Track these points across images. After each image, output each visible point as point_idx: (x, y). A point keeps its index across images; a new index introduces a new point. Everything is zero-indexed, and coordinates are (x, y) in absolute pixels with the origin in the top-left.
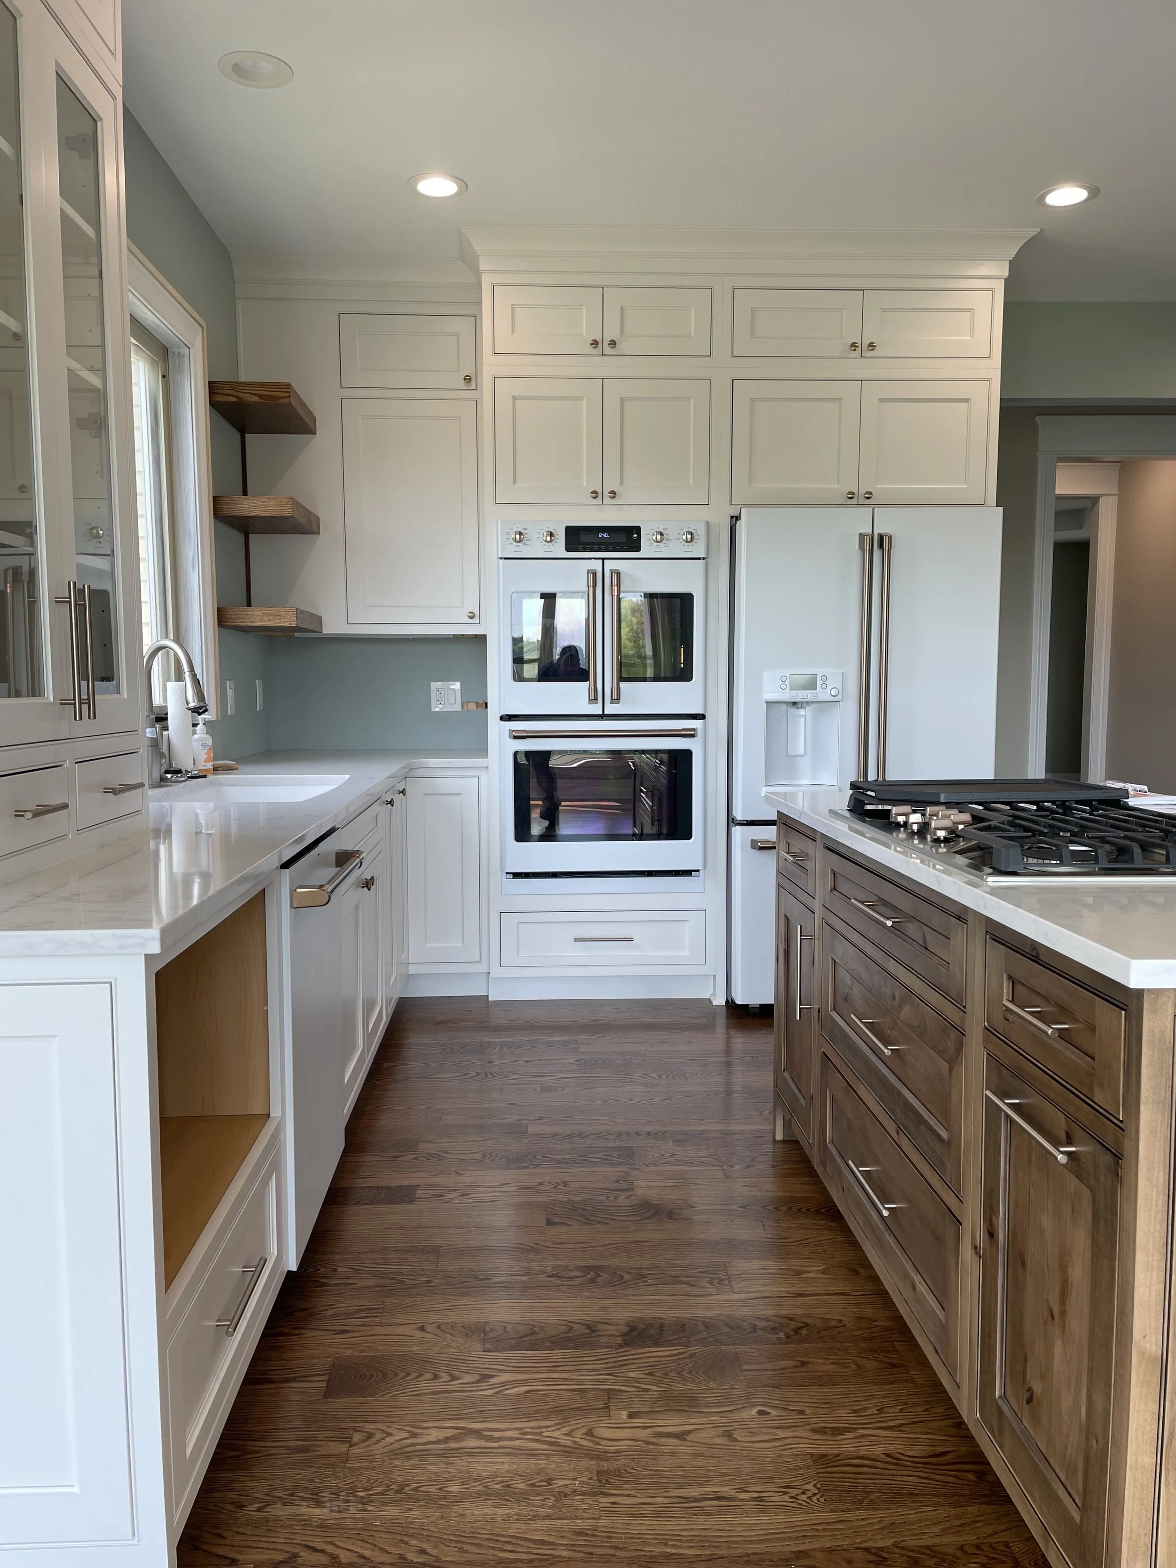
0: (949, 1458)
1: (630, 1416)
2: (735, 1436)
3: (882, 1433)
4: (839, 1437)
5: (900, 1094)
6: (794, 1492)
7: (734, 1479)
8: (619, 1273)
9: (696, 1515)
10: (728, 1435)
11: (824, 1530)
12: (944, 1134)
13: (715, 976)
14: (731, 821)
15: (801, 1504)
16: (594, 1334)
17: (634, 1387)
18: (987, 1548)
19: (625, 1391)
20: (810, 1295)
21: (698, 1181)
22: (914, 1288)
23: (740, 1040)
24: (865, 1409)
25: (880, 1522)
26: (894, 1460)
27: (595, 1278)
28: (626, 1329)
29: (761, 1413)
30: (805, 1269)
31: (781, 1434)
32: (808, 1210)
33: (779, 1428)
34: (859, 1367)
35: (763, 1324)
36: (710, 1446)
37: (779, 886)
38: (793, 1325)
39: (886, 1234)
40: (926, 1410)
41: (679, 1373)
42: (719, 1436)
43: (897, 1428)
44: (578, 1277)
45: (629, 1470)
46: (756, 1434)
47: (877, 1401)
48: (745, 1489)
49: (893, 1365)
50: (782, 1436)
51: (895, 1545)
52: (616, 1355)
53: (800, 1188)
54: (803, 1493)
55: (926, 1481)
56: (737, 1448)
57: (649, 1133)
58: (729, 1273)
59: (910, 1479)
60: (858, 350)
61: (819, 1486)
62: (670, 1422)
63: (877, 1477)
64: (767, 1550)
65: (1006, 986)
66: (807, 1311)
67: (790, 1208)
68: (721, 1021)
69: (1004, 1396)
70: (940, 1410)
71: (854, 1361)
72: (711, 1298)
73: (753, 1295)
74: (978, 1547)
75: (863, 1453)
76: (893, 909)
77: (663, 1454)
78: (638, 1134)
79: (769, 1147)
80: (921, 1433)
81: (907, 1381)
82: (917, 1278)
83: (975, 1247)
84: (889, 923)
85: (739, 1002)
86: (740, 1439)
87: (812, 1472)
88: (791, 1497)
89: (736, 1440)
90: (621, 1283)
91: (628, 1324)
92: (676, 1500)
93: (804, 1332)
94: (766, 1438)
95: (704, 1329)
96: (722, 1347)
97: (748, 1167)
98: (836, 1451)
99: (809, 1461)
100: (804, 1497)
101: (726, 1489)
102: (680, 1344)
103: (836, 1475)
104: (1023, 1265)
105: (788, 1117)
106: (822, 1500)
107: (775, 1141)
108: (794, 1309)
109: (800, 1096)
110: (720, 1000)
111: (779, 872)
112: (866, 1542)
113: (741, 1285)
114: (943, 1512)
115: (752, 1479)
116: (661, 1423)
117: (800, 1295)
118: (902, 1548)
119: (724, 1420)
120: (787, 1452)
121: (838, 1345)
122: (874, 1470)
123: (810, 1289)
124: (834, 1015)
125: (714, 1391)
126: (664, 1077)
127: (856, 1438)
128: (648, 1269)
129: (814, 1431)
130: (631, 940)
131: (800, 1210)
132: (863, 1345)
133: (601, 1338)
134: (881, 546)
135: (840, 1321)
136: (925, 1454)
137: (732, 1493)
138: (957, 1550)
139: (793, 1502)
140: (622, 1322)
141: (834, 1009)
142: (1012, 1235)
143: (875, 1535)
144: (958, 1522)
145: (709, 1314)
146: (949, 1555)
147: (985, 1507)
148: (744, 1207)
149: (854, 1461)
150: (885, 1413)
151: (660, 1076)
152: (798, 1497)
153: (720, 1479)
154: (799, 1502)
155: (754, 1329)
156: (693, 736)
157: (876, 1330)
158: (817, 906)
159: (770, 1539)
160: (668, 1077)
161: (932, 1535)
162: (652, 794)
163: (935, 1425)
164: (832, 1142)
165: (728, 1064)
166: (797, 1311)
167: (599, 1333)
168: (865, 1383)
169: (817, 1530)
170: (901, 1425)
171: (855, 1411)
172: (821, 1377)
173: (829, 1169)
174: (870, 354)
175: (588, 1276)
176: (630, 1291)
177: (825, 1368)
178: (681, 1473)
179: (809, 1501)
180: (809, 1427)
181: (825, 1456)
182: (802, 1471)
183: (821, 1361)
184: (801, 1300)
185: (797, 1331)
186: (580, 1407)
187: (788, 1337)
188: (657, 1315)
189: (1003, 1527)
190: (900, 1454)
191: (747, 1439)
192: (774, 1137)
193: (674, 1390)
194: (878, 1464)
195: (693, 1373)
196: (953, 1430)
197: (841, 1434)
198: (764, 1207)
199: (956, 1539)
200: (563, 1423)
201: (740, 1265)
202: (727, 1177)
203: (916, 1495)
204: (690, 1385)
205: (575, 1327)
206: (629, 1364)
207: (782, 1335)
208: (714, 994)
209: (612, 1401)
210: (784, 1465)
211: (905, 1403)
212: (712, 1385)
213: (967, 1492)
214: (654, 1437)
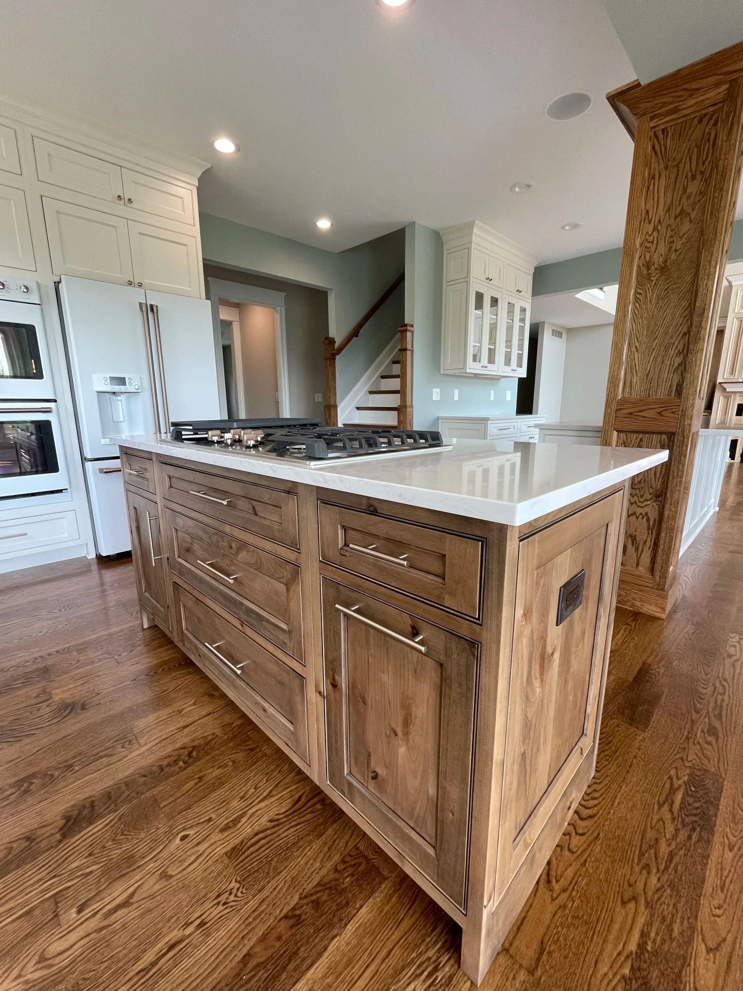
0: (303, 800)
1: (79, 912)
2: (170, 873)
3: (262, 805)
4: (239, 826)
5: (242, 604)
6: (223, 898)
7: (178, 918)
8: (49, 773)
9: (156, 982)
10: (165, 876)
11: (254, 919)
12: (284, 627)
13: (87, 544)
14: (84, 459)
15: (232, 906)
16: (33, 844)
17: (78, 877)
18: (348, 859)
19: (70, 887)
20: (190, 724)
21: (100, 673)
22: (264, 710)
23: (109, 575)
24: (247, 792)
25: (285, 884)
26: (275, 822)
27: (29, 787)
28: (61, 823)
29: (183, 838)
30: (183, 707)
31: (201, 848)
32: (175, 666)
33: (198, 844)
34: (234, 762)
35: (165, 762)
36: (152, 897)
37: (127, 490)
38: (186, 752)
39: (238, 681)
40: (279, 772)
41: (114, 840)
42: (157, 882)
43: (269, 795)
44: (11, 794)
45: (87, 976)
46: (184, 860)
47: (251, 781)
48: (190, 921)
49: (252, 750)
50: (202, 850)
51: (301, 898)
52: (57, 853)
53: (165, 655)
54: (230, 894)
55: (298, 827)
56: (173, 884)
57: (57, 652)
58: (135, 733)
59: (289, 831)
60: (123, 200)
61: (238, 879)
62: (116, 894)
63: (271, 843)
64: (221, 975)
65: (340, 532)
66: (192, 737)
67: (163, 670)
68: (95, 567)
69: (350, 773)
70: (286, 767)
71: (230, 759)
72: (125, 759)
73: (154, 743)
74: (344, 862)
75: (257, 828)
76: (224, 494)
77: (114, 932)
78: (49, 655)
79: (140, 635)
80: (283, 790)
81: (262, 757)
82: (266, 705)
83: (320, 692)
84: (225, 503)
85: (104, 554)
86: (174, 874)
87: (231, 870)
88: (224, 904)
89: (171, 877)
90: (54, 781)
91: (64, 817)
92: (136, 979)
93: (194, 754)
94: (192, 858)
95: (126, 788)
96: (143, 796)
97: (131, 651)
98: (240, 839)
99: (227, 861)
100: (232, 898)
101: (175, 932)
102: (110, 813)
103: (247, 860)
104: (364, 703)
105: (152, 617)
106: (244, 891)
107: (143, 629)
108: (184, 739)
109: (158, 606)
110: (92, 556)
111: (125, 482)
112: (282, 909)
113: (145, 738)
114: (316, 846)
115: (191, 907)
116: (107, 900)
117: (185, 727)
118: (306, 897)
119: (159, 862)
120: (210, 863)
121: (217, 752)
122: (267, 839)
123: (190, 720)
124: (180, 560)
125: (145, 840)
126: (63, 610)
127: (249, 819)
128: (74, 758)
129: (222, 831)
130: (26, 534)
131: (169, 668)
132: (231, 744)
133: (40, 844)
134: (152, 310)
135: (213, 734)
136: (290, 806)
137: (180, 933)
138: (335, 873)
139: (226, 908)
140: (59, 818)
141: (179, 557)
142: (352, 686)
143: (286, 898)
144: (326, 849)
145: (127, 773)
146: (332, 881)
147: (335, 825)
148: (135, 680)
149: (253, 841)
150: (259, 788)
151: (60, 611)
152: (229, 901)
153: (168, 925)
154: (230, 904)
155: (162, 769)
156: (50, 412)
157: (235, 729)
158: (158, 498)
159: (221, 961)
160: (65, 610)
161: (317, 871)
162: (28, 452)
163: (287, 780)
164: (187, 629)
165: (103, 591)
166: (186, 740)
167: (38, 840)
168: (242, 771)
169: (250, 923)
170: (271, 792)
171: (242, 798)
172: (214, 783)
173: (187, 645)
174: (129, 205)
175: (23, 788)
176: (61, 785)
177: (214, 774)
178: (134, 943)
179: (236, 899)
180: (217, 830)
181: (234, 848)
182: (224, 873)
183: (211, 770)
184: (186, 731)
185: (190, 755)
186: (29, 933)
187: (185, 763)
188: (85, 796)
189: (349, 835)
190: (277, 815)
191: (179, 870)
192: (143, 627)
193: (113, 859)
194: (268, 832)
195: (126, 832)
196: (298, 777)
197: (239, 822)
198: (147, 675)
199: (331, 863)
200: (12, 966)
201: (141, 723)
202: (118, 663)
203: (297, 842)
204: (125, 847)
205: (15, 845)
206: (70, 856)
207: (181, 763)
208: (88, 553)
209: (60, 905)
210: (211, 876)
211: (268, 774)
212: (142, 835)
213: (321, 820)
214: (104, 919)
